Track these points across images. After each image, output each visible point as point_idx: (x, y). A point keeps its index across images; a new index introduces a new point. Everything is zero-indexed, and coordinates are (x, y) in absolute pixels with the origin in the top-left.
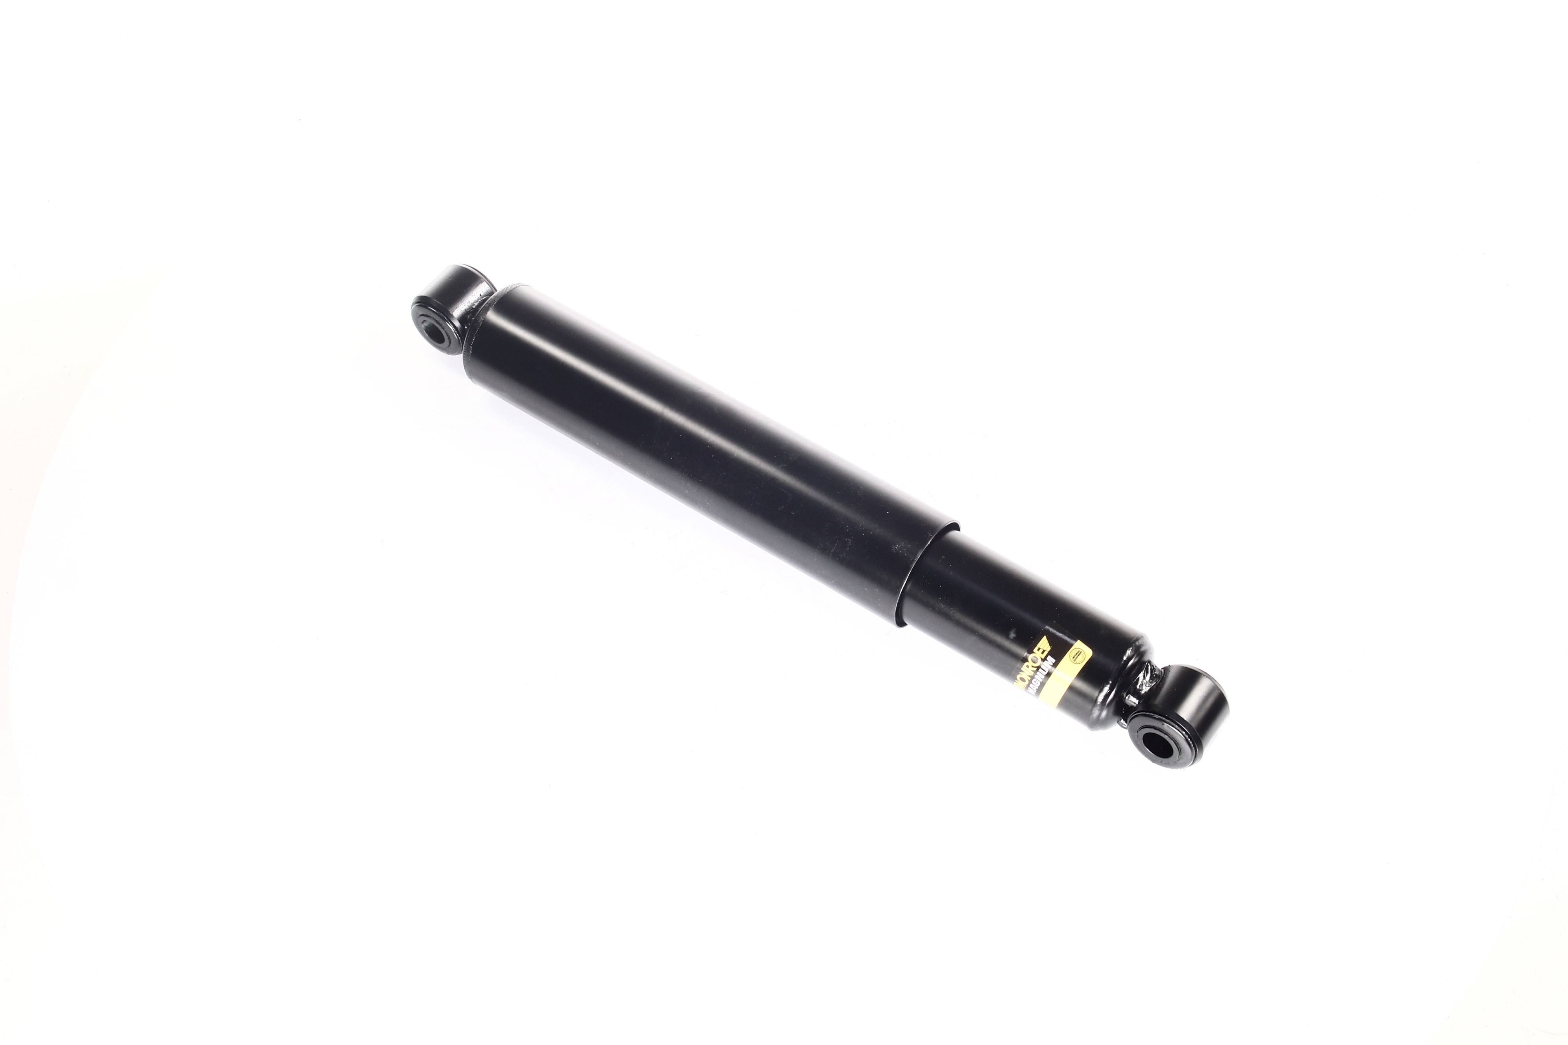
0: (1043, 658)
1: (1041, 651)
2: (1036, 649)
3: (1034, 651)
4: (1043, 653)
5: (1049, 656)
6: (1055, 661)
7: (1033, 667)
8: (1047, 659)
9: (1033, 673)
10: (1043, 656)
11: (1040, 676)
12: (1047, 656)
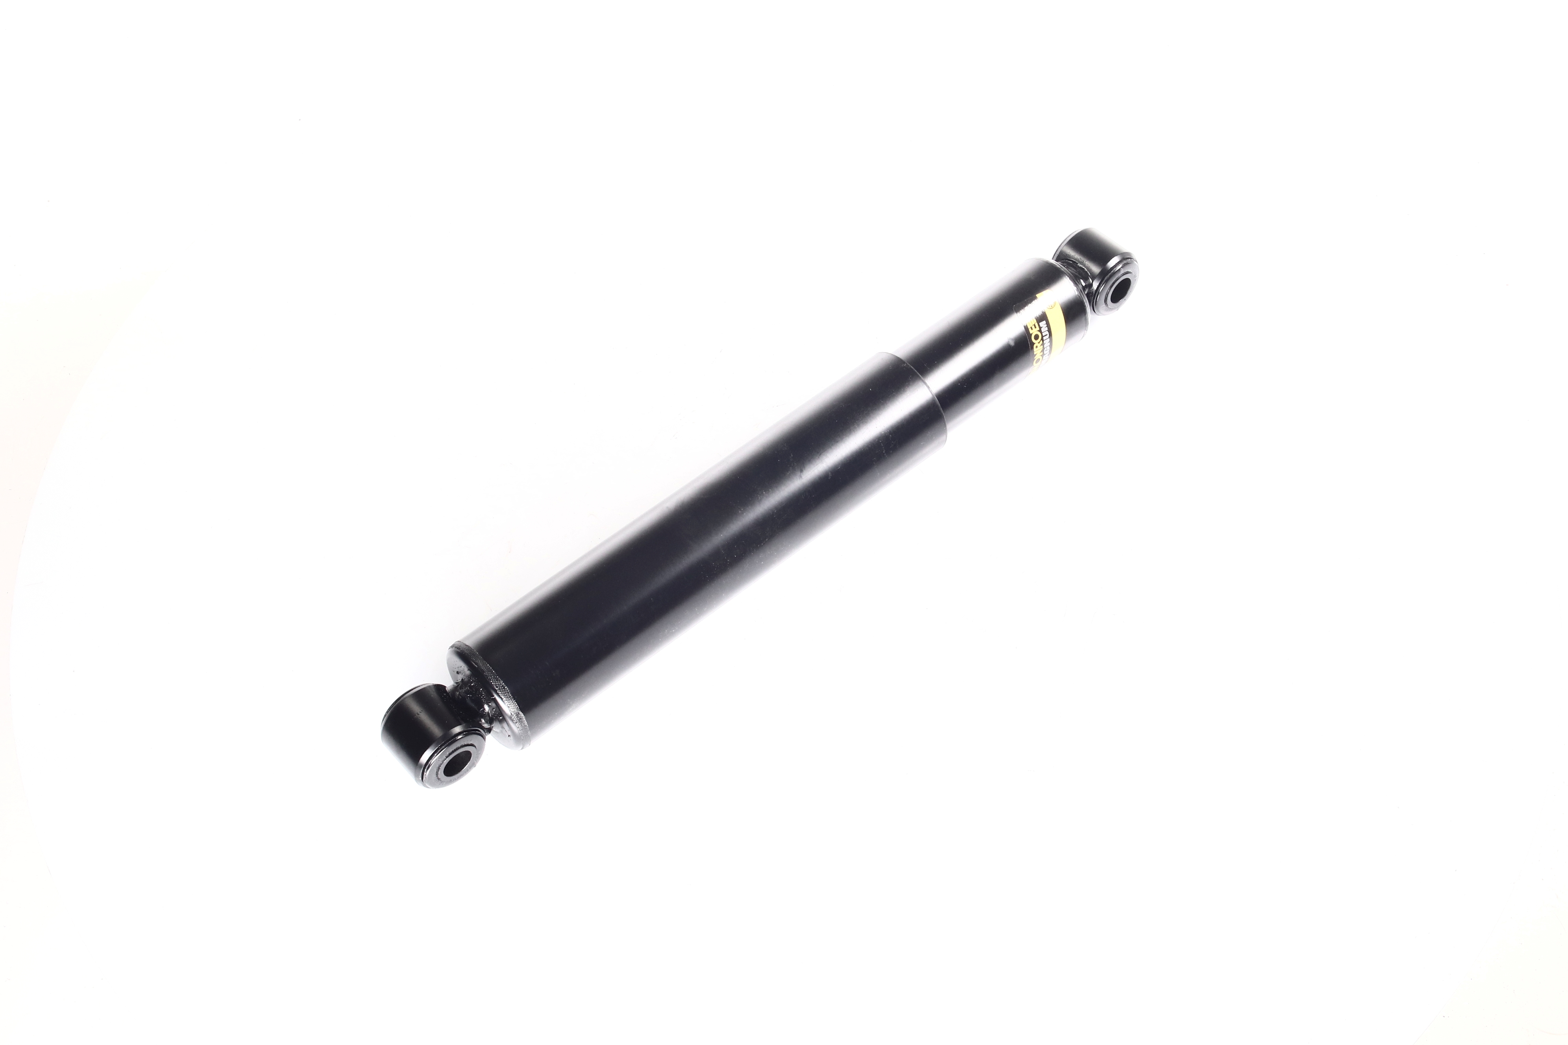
0: (1039, 329)
1: (1033, 327)
2: (1030, 330)
3: (1031, 333)
4: (1035, 327)
5: (1040, 323)
6: (1045, 321)
7: (1039, 343)
8: (1041, 326)
9: (1042, 346)
10: (1038, 328)
11: (1047, 342)
12: (1039, 325)
